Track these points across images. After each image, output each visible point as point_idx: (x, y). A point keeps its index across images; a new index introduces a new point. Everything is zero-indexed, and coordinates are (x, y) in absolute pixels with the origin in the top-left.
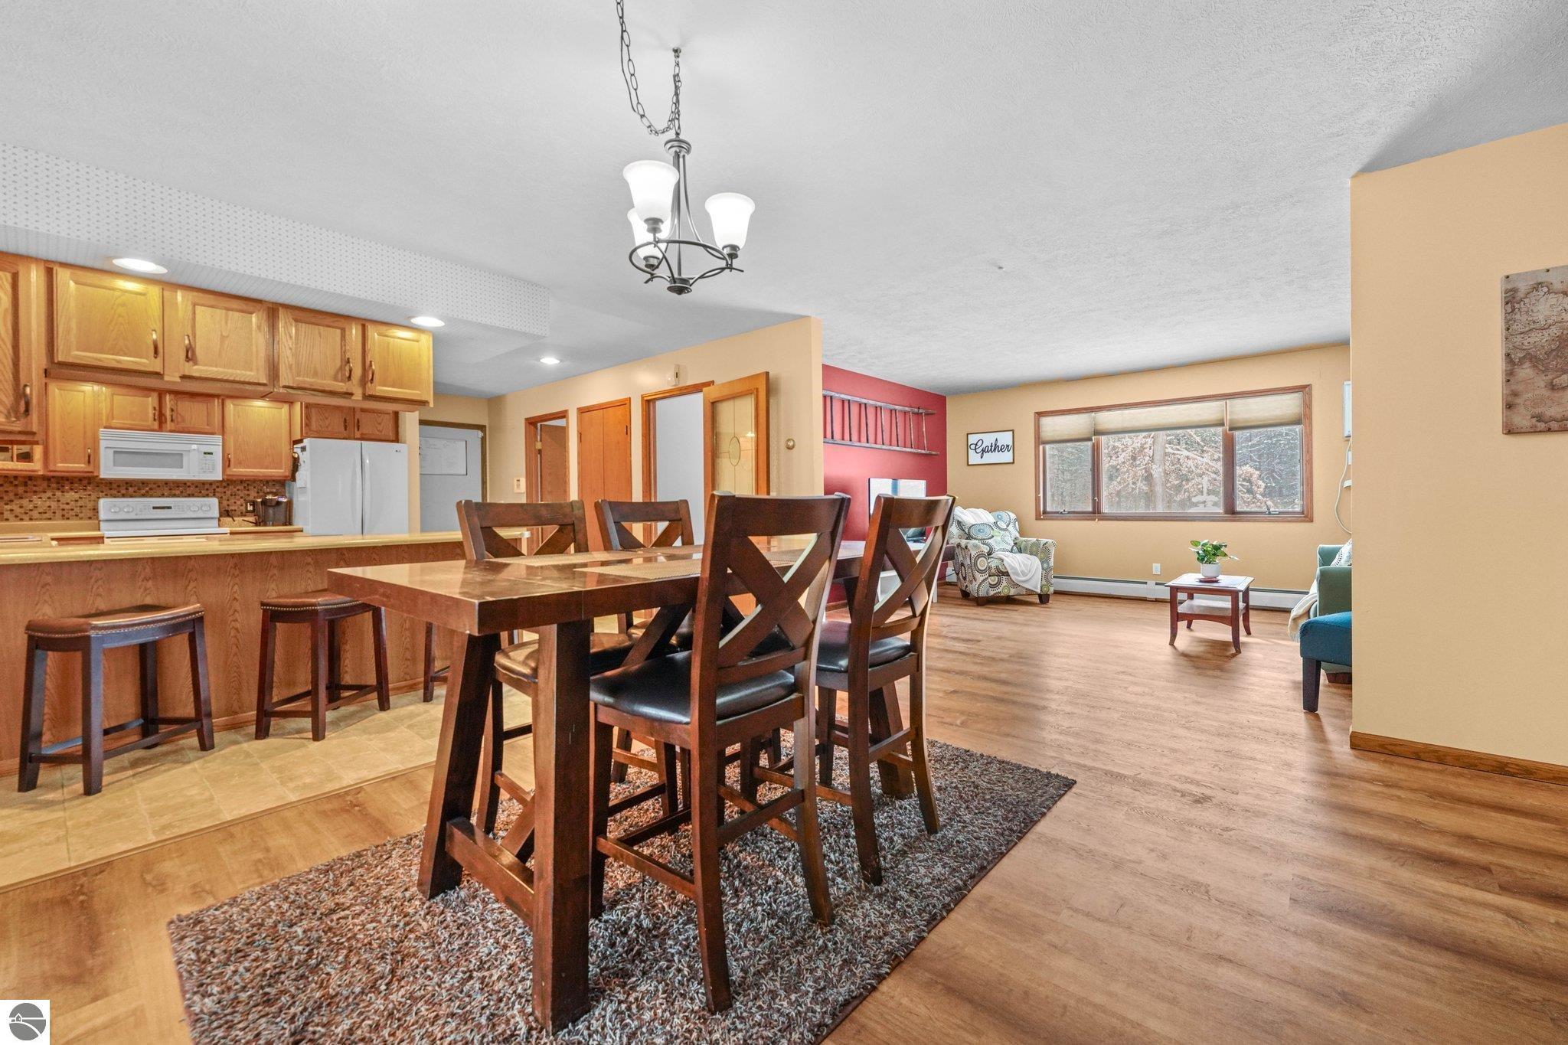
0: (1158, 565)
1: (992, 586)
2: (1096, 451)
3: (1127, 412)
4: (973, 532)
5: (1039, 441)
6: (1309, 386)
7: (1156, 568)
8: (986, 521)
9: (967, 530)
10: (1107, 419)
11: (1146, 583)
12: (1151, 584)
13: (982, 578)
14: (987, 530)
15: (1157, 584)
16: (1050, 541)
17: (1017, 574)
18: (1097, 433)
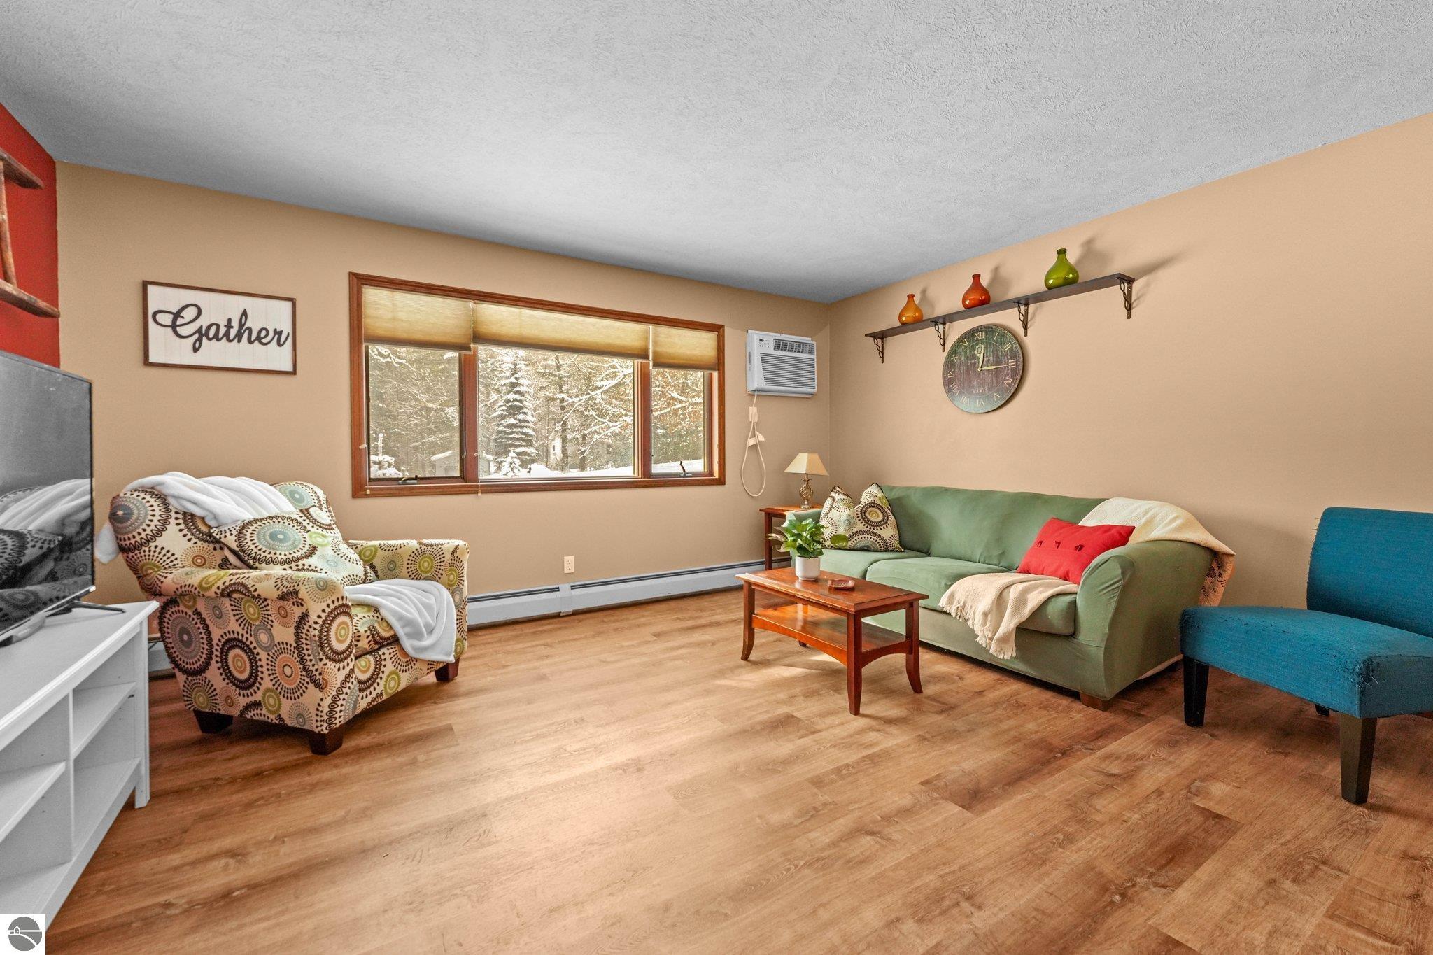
0: (571, 558)
1: (364, 685)
2: (467, 371)
3: (528, 313)
4: (254, 542)
5: (359, 335)
6: (722, 326)
7: (569, 564)
8: (274, 511)
9: (231, 541)
10: (497, 317)
11: (557, 589)
12: (565, 588)
13: (341, 676)
14: (294, 532)
15: (573, 587)
16: (461, 543)
17: (417, 635)
18: (480, 338)
